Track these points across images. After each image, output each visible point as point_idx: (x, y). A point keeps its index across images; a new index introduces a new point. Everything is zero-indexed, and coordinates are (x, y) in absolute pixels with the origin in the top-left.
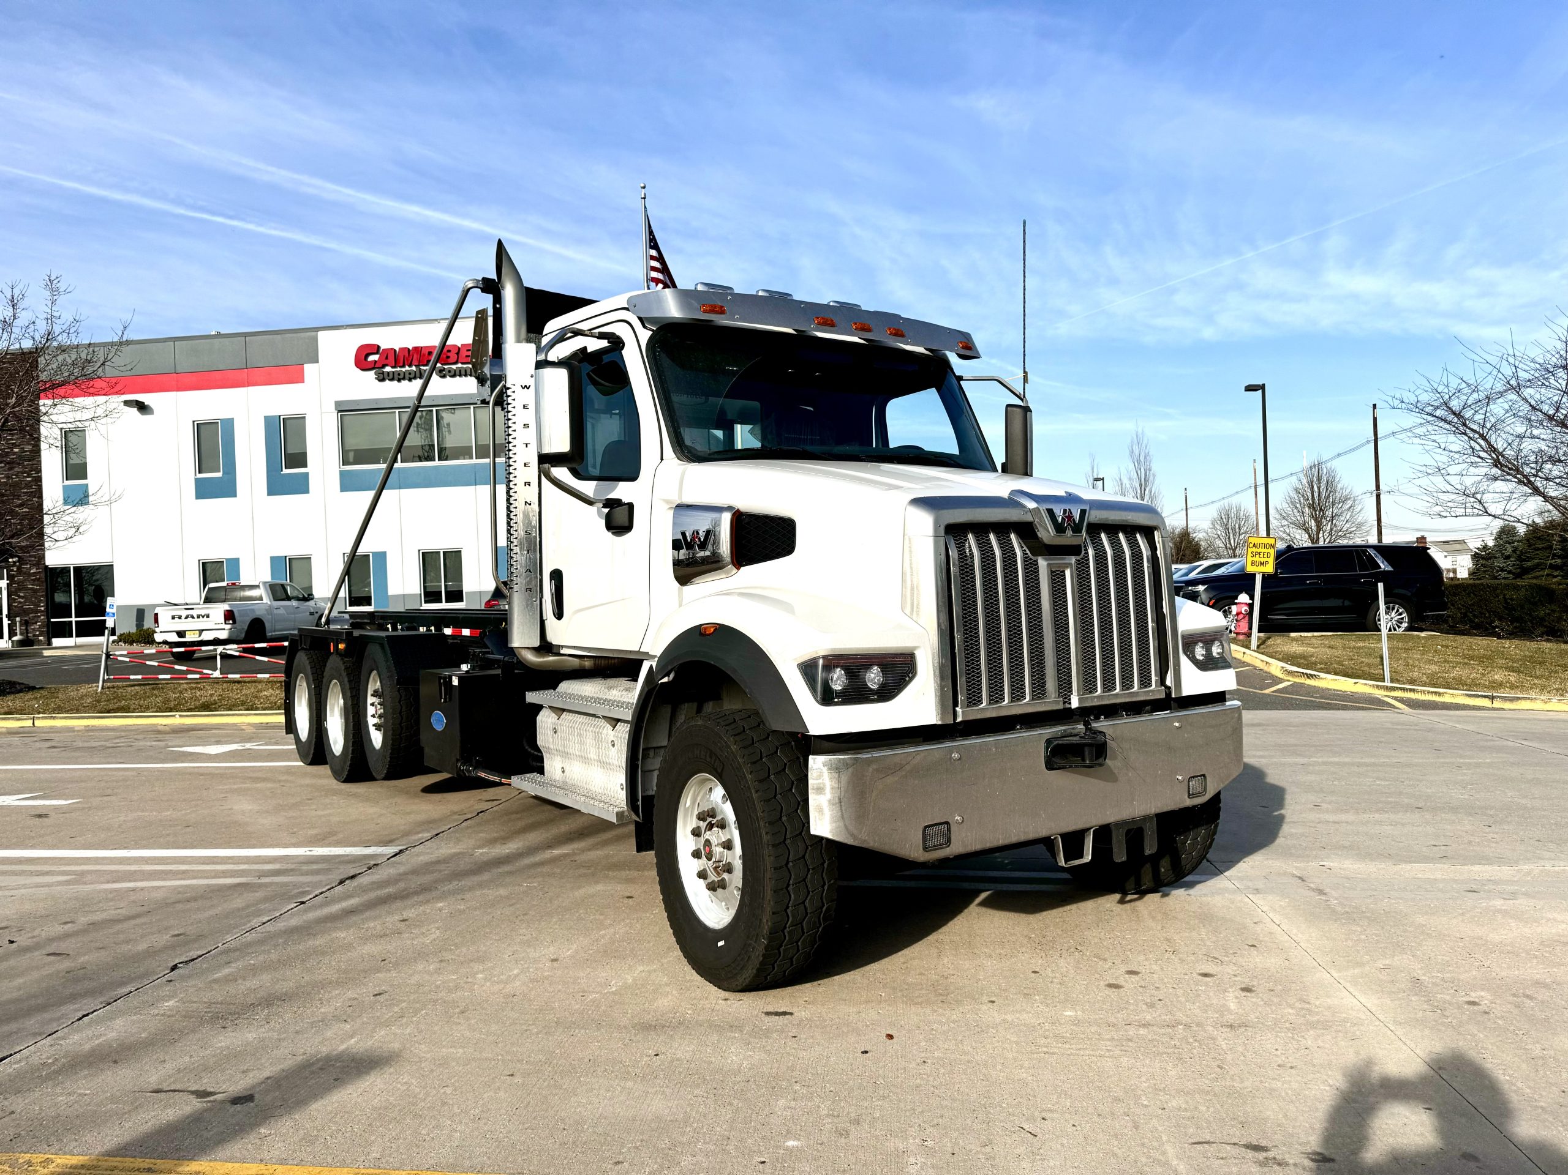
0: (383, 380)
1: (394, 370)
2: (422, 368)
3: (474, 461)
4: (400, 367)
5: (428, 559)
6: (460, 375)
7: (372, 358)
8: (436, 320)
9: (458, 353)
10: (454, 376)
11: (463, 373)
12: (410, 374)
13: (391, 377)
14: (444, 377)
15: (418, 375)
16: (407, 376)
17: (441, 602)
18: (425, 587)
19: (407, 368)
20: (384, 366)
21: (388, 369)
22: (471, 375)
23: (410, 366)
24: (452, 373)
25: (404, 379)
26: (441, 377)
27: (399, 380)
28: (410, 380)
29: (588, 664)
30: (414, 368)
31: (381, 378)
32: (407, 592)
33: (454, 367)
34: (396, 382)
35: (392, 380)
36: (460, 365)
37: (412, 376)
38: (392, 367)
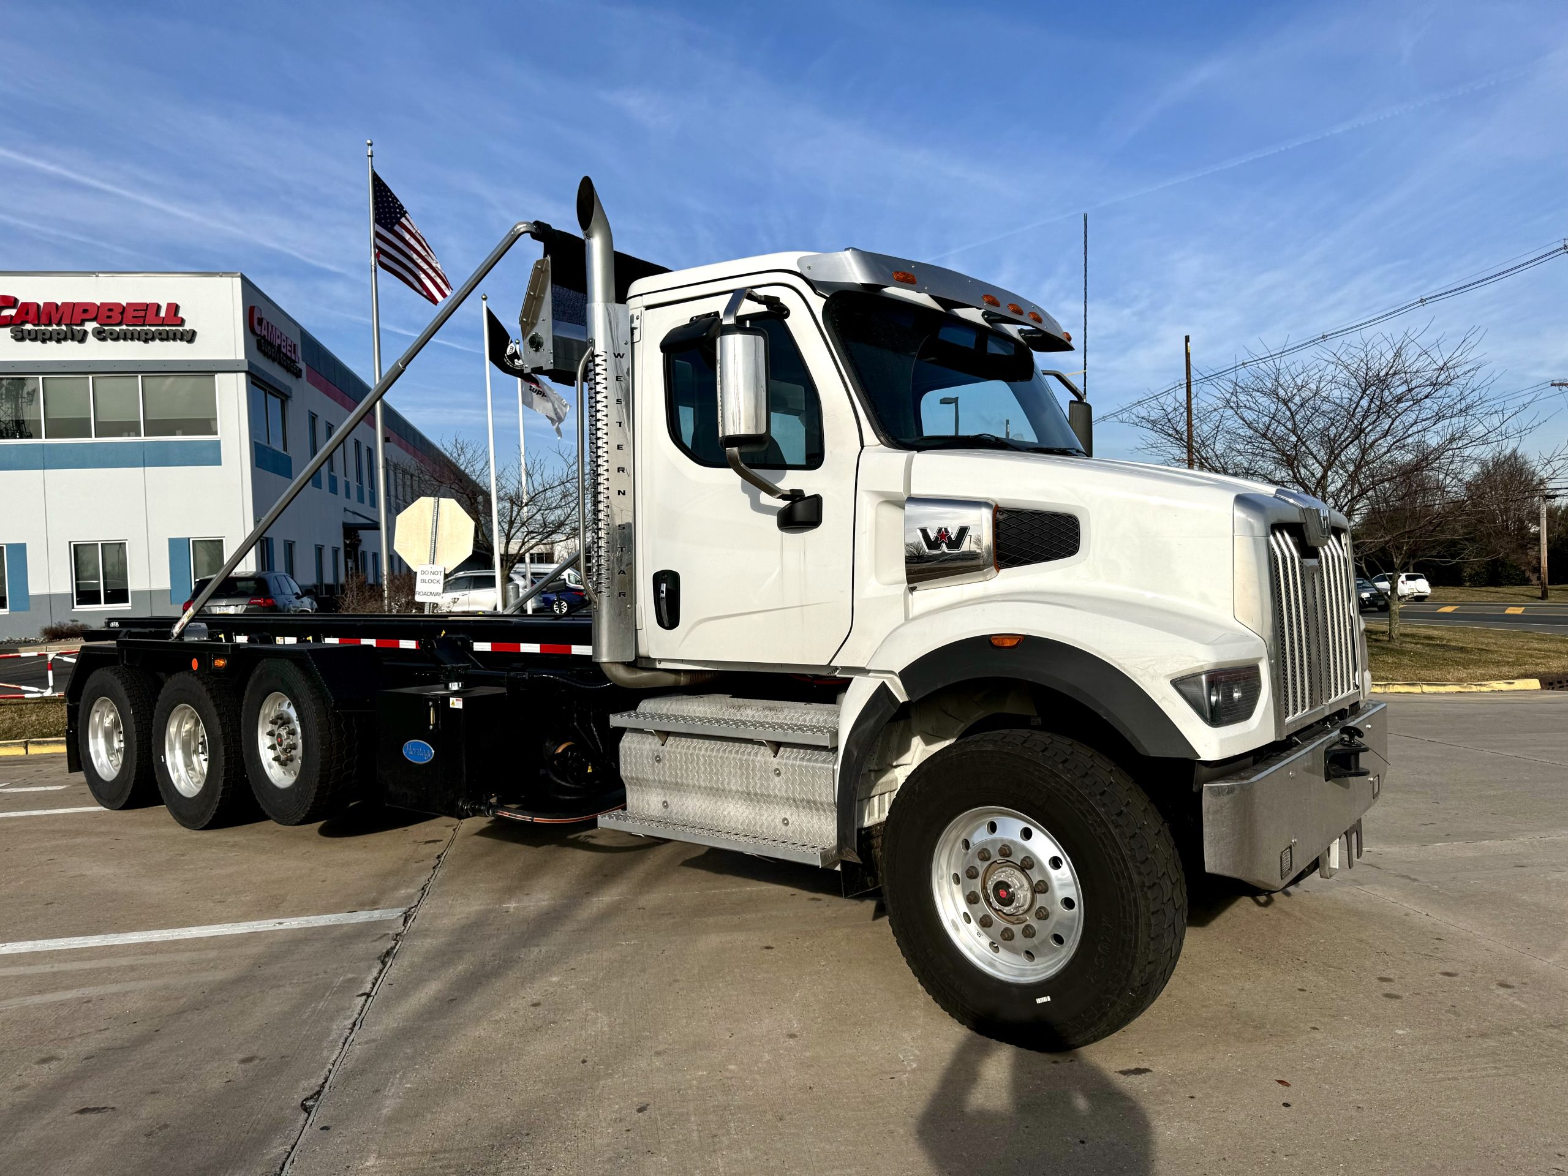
0: (22, 339)
1: (36, 328)
2: (75, 327)
3: (142, 438)
4: (45, 325)
5: (80, 552)
6: (125, 339)
7: (7, 312)
8: (94, 273)
9: (122, 313)
10: (117, 339)
11: (129, 335)
12: (58, 334)
13: (33, 336)
14: (104, 339)
15: (69, 335)
16: (55, 336)
17: (100, 603)
18: (77, 585)
19: (55, 327)
20: (23, 323)
21: (29, 327)
22: (139, 339)
23: (59, 324)
24: (115, 336)
25: (50, 339)
26: (100, 340)
27: (44, 341)
28: (59, 341)
29: (683, 680)
30: (64, 328)
31: (20, 337)
32: (54, 591)
33: (117, 329)
34: (39, 343)
35: (34, 339)
36: (124, 327)
37: (61, 336)
38: (34, 325)
